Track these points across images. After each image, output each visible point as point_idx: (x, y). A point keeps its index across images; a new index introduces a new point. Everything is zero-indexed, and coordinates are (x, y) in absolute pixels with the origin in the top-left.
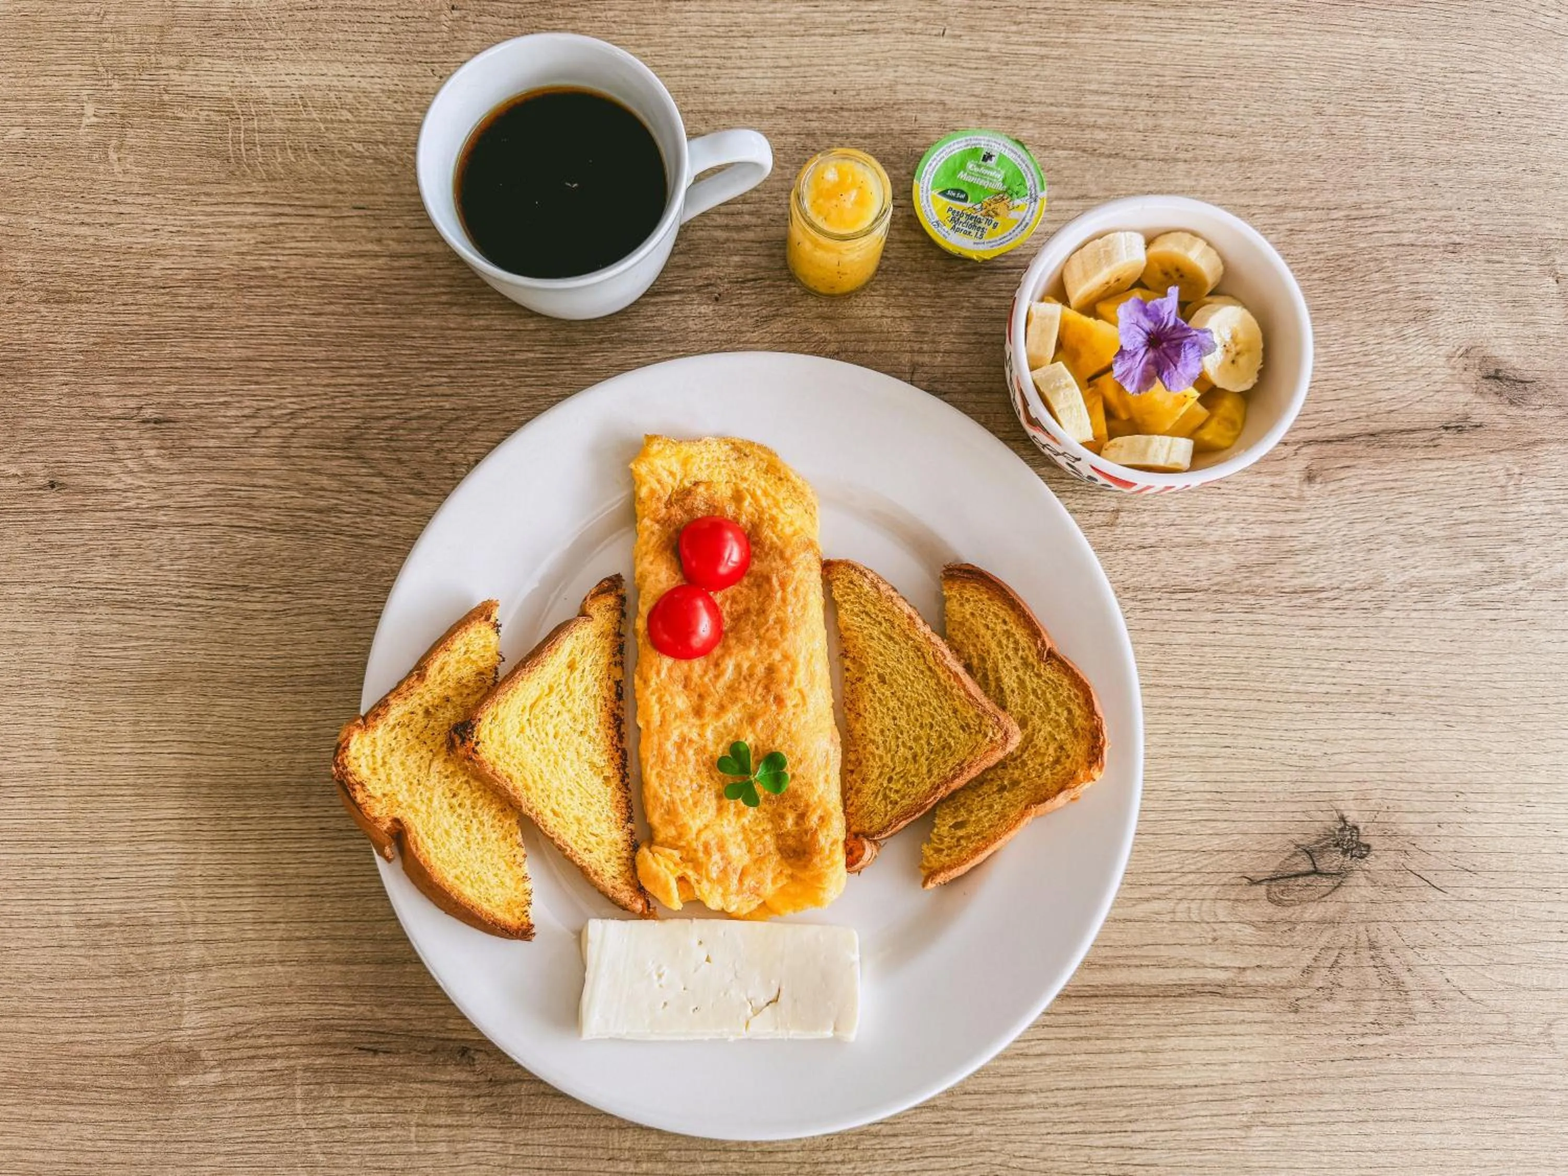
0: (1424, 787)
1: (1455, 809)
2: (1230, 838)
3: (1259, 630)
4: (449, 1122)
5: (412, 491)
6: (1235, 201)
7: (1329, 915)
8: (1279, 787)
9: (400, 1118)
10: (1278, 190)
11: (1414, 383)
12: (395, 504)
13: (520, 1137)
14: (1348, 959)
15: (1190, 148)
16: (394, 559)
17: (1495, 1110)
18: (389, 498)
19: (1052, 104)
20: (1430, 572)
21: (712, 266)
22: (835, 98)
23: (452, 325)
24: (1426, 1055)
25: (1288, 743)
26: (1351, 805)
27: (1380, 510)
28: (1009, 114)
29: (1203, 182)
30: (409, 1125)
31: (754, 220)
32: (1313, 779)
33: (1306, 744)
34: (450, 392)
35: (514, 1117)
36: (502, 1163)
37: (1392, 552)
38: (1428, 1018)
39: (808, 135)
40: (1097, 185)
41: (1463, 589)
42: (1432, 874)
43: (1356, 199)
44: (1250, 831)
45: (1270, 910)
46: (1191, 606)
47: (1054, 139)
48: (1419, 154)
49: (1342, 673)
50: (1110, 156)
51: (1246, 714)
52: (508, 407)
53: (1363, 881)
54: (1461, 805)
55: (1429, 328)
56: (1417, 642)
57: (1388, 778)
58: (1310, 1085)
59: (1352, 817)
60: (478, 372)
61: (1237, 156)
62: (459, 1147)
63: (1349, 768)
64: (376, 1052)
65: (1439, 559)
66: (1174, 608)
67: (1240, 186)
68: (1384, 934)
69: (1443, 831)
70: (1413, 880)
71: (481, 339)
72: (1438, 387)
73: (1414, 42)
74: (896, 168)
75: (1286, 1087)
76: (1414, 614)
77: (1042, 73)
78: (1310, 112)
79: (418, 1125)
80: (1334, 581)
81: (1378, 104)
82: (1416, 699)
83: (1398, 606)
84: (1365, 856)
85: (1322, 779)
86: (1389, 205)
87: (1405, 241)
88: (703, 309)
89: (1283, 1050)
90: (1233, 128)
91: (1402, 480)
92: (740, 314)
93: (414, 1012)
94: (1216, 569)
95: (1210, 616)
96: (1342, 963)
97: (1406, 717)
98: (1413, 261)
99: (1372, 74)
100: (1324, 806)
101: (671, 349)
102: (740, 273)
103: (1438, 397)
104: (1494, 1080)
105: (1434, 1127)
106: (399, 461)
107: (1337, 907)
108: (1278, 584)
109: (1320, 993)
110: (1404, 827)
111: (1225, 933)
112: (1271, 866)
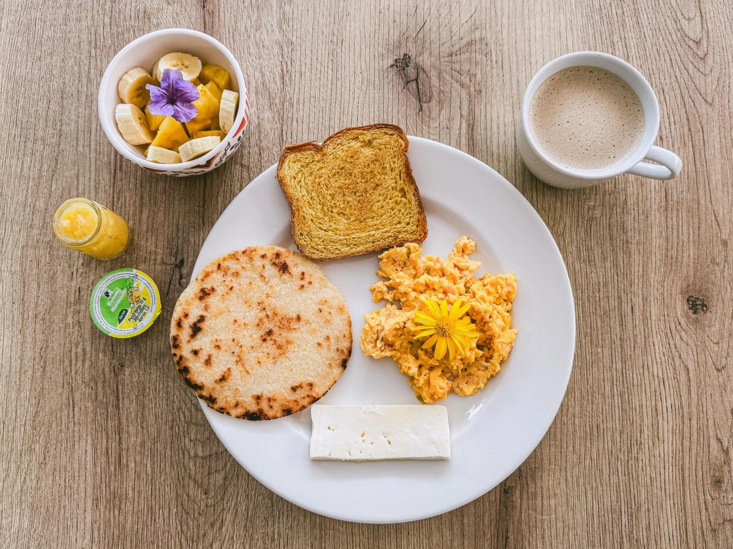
0: (377, 27)
1: (387, 14)
2: (400, 119)
3: (301, 101)
4: (540, 499)
5: (221, 528)
6: (84, 102)
7: (436, 74)
8: (377, 95)
9: (539, 524)
10: (79, 81)
11: (181, 21)
12: (227, 537)
13: (546, 462)
14: (457, 66)
15: (55, 123)
16: (257, 537)
17: (525, 5)
18: (224, 540)
19: (27, 191)
20: (275, 19)
21: (104, 369)
22: (17, 303)
23: (132, 508)
24: (500, 33)
25: (356, 90)
26: (385, 62)
27: (244, 40)
28: (31, 213)
29: (73, 117)
30: (542, 519)
31: (80, 346)
32: (373, 79)
33: (357, 81)
34: (168, 509)
35: (537, 465)
36: (559, 471)
37: (264, 36)
38: (484, 32)
39: (36, 318)
40: (71, 170)
41: (283, 4)
42: (417, 26)
43: (86, 43)
44: (397, 110)
45: (434, 102)
46: (289, 132)
47: (46, 191)
48: (64, 12)
49: (323, 63)
50: (57, 163)
51: (342, 109)
52: (177, 477)
53: (421, 58)
54: (386, 11)
55: (153, 12)
56: (309, 27)
57: (373, 44)
58: (514, 86)
59: (391, 61)
60: (157, 494)
61: (60, 100)
62: (552, 493)
63: (368, 62)
64: (507, 538)
65: (268, 14)
66: (290, 140)
67: (76, 99)
68: (445, 49)
69: (398, 20)
70: (421, 35)
71: (139, 492)
72: (183, 10)
73: (5, 11)
74: (57, 271)
75: (515, 97)
76: (295, 27)
77: (10, 196)
78: (38, 63)
79: (542, 515)
80: (278, 64)
81: (37, 30)
82: (335, 29)
83: (290, 35)
84: (409, 56)
85: (373, 75)
86: (89, 28)
87: (109, 21)
88: (127, 373)
89: (498, 98)
90: (45, 101)
91: (229, 29)
92: (131, 354)
93: (487, 518)
94: (271, 120)
95: (295, 124)
96: (458, 69)
97: (344, 34)
98: (119, 18)
99: (21, 32)
100: (386, 75)
101: (148, 390)
102: (108, 353)
103: (188, 10)
104: (511, 4)
105: (532, 31)
106: (204, 535)
107: (433, 71)
108: (279, 91)
109: (473, 80)
110: (396, 38)
111: (444, 124)
112: (413, 100)
